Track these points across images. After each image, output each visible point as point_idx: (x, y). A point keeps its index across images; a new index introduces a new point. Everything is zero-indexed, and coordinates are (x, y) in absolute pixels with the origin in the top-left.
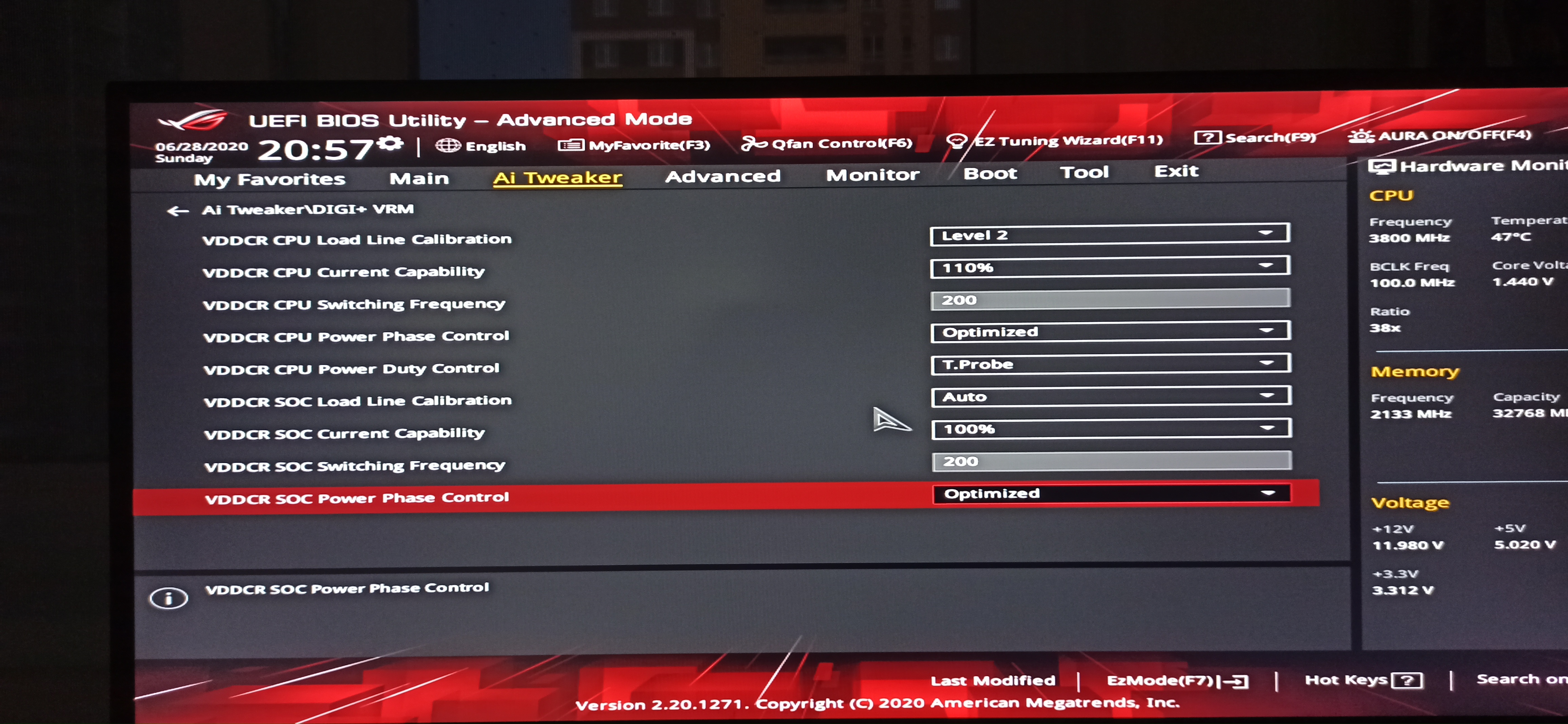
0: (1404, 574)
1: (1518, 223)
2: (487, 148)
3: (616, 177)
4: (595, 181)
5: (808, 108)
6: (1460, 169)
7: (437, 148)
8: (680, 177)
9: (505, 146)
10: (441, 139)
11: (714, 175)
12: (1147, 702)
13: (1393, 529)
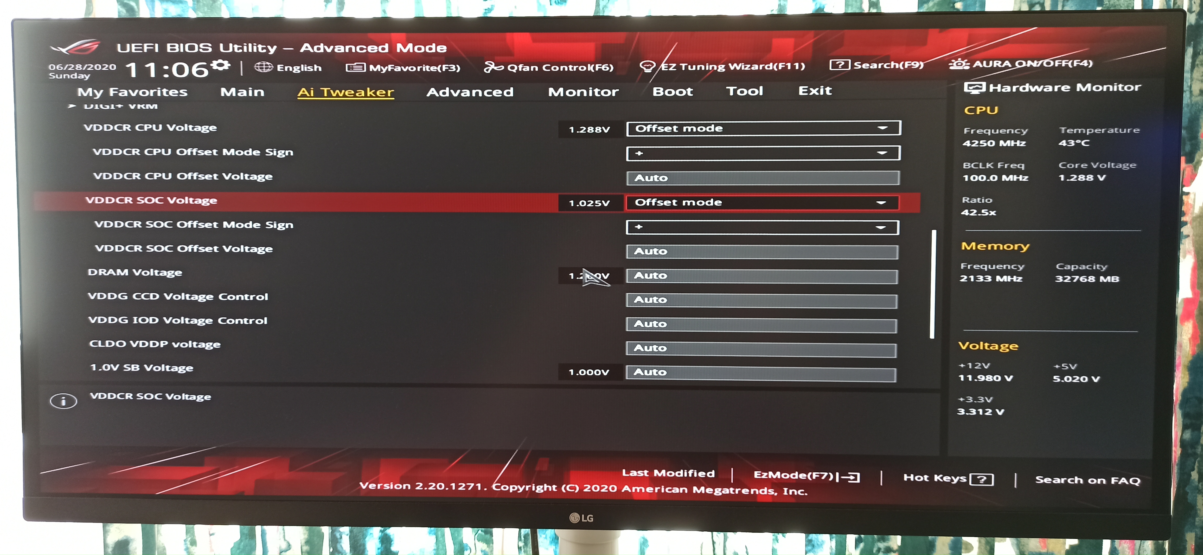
0: (982, 399)
1: (1080, 132)
2: (293, 69)
3: (389, 92)
4: (374, 95)
5: (534, 41)
6: (1036, 90)
7: (256, 69)
8: (437, 92)
9: (306, 67)
10: (258, 62)
11: (463, 91)
12: (784, 490)
13: (974, 366)
